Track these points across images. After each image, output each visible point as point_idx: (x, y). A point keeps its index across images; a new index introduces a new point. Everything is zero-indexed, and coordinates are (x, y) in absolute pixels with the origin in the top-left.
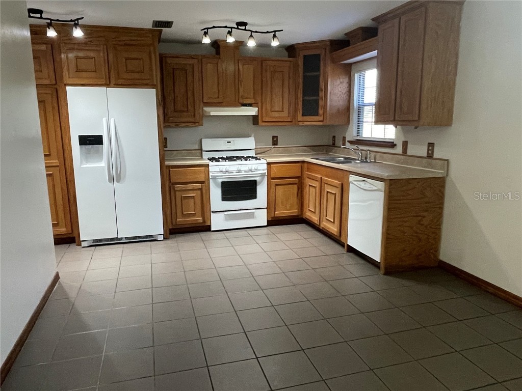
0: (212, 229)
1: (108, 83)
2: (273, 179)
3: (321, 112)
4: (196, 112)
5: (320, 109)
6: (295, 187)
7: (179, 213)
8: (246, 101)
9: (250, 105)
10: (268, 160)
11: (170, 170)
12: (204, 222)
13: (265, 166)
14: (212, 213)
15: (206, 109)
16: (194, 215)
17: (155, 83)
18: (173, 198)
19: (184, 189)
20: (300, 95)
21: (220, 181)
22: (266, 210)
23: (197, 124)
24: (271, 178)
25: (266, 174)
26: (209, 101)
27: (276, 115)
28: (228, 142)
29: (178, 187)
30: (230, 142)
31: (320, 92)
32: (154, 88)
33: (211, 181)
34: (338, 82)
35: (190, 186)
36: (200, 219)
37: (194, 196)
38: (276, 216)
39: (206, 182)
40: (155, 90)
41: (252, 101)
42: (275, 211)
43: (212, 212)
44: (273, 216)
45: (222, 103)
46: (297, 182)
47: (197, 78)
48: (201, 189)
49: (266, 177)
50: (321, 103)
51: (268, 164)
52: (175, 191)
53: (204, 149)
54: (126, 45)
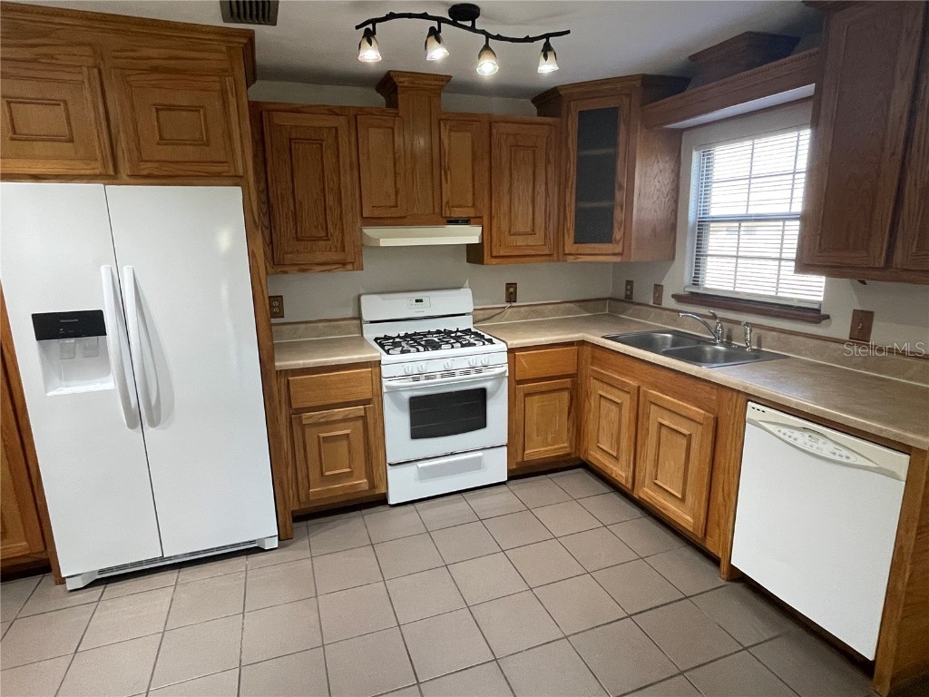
0: (392, 501)
1: (112, 173)
2: (520, 382)
3: (618, 235)
4: (347, 238)
5: (616, 229)
6: (566, 395)
7: (314, 474)
8: (457, 213)
9: (467, 222)
10: (509, 343)
11: (288, 381)
12: (372, 486)
13: (504, 358)
14: (389, 467)
15: (370, 232)
16: (349, 475)
17: (241, 172)
18: (299, 443)
19: (322, 420)
20: (571, 198)
21: (407, 395)
22: (505, 449)
23: (350, 267)
24: (516, 381)
25: (507, 374)
26: (376, 214)
27: (520, 241)
28: (417, 301)
29: (311, 417)
30: (421, 301)
31: (617, 192)
32: (237, 185)
33: (386, 398)
34: (656, 169)
35: (340, 412)
36: (363, 483)
37: (348, 434)
38: (526, 459)
39: (375, 400)
40: (239, 189)
41: (469, 212)
42: (524, 450)
43: (390, 465)
44: (519, 460)
45: (405, 217)
46: (569, 385)
47: (348, 161)
48: (364, 418)
49: (506, 380)
50: (619, 215)
51: (511, 351)
52: (303, 427)
53: (366, 317)
54: (155, 69)
